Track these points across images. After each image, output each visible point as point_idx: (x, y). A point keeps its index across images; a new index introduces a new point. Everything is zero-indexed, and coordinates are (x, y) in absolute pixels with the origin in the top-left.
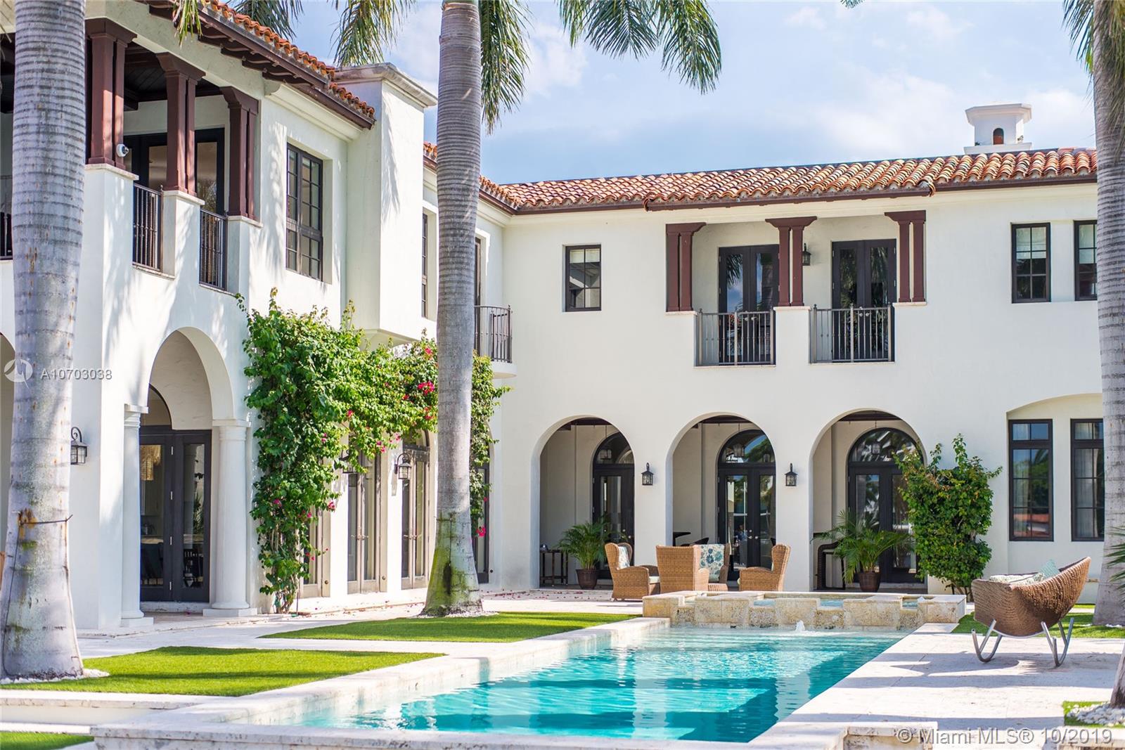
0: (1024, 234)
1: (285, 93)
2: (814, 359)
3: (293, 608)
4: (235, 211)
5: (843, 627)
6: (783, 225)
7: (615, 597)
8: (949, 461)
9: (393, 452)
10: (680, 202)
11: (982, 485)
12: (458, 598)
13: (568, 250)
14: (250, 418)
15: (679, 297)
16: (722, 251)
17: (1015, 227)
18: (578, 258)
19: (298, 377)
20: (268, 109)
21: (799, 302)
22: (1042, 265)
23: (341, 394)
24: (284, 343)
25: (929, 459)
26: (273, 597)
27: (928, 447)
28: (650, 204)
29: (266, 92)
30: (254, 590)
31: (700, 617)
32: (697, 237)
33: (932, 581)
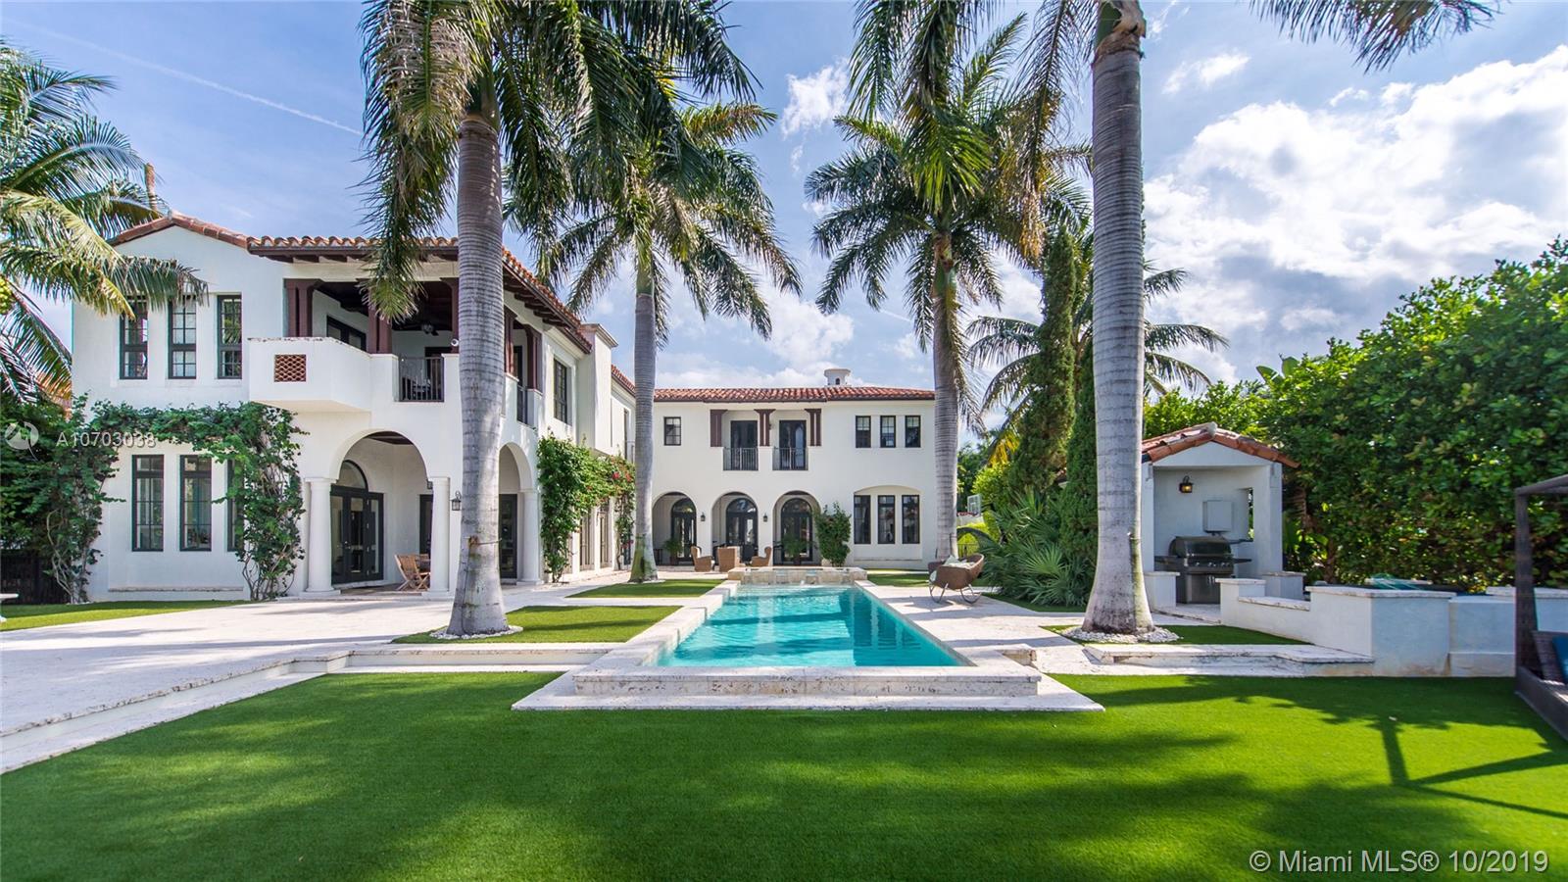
0: (861, 420)
1: (554, 332)
2: (774, 469)
3: (561, 580)
4: (530, 386)
5: (818, 584)
6: (761, 412)
7: (697, 570)
8: (832, 512)
9: (596, 510)
10: (717, 399)
11: (847, 520)
12: (648, 574)
13: (666, 419)
14: (539, 488)
15: (716, 441)
16: (732, 422)
17: (857, 417)
18: (670, 422)
19: (564, 469)
20: (544, 338)
21: (768, 444)
22: (868, 433)
23: (584, 478)
24: (557, 452)
25: (822, 512)
26: (551, 575)
27: (822, 506)
28: (705, 400)
29: (544, 330)
30: (542, 571)
31: (754, 580)
32: (723, 416)
33: (824, 561)
